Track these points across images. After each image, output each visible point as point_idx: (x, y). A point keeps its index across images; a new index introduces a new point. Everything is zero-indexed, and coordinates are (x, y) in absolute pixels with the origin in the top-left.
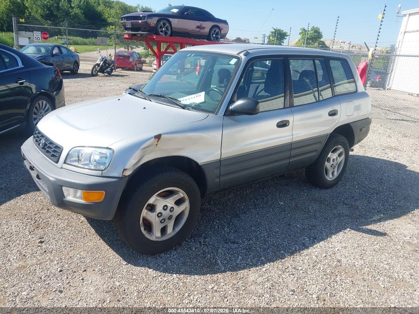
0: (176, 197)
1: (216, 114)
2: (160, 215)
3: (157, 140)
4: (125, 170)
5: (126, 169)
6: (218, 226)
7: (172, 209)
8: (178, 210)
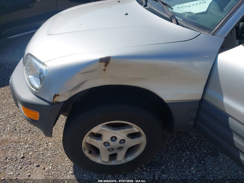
0: (129, 131)
1: (213, 34)
2: (106, 144)
3: (104, 64)
4: (56, 96)
5: (58, 95)
6: (186, 161)
7: (123, 141)
8: (131, 143)
